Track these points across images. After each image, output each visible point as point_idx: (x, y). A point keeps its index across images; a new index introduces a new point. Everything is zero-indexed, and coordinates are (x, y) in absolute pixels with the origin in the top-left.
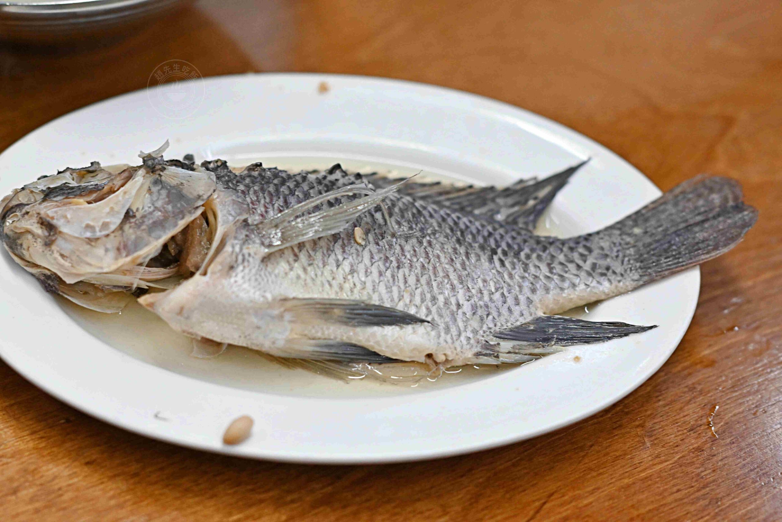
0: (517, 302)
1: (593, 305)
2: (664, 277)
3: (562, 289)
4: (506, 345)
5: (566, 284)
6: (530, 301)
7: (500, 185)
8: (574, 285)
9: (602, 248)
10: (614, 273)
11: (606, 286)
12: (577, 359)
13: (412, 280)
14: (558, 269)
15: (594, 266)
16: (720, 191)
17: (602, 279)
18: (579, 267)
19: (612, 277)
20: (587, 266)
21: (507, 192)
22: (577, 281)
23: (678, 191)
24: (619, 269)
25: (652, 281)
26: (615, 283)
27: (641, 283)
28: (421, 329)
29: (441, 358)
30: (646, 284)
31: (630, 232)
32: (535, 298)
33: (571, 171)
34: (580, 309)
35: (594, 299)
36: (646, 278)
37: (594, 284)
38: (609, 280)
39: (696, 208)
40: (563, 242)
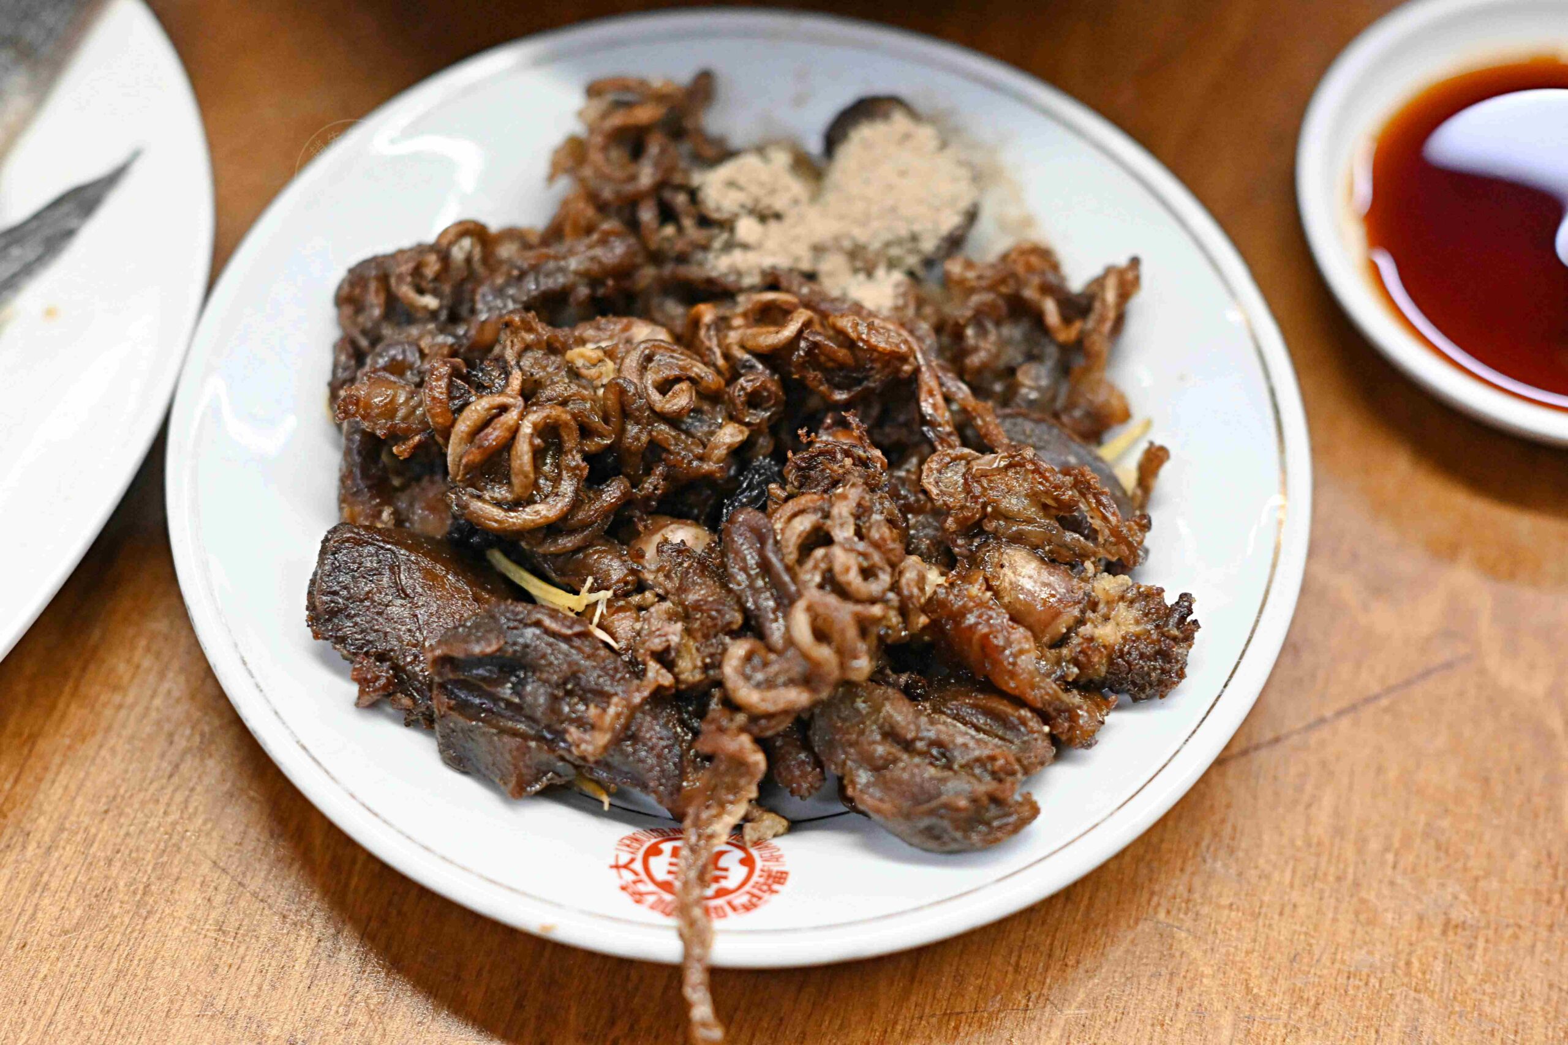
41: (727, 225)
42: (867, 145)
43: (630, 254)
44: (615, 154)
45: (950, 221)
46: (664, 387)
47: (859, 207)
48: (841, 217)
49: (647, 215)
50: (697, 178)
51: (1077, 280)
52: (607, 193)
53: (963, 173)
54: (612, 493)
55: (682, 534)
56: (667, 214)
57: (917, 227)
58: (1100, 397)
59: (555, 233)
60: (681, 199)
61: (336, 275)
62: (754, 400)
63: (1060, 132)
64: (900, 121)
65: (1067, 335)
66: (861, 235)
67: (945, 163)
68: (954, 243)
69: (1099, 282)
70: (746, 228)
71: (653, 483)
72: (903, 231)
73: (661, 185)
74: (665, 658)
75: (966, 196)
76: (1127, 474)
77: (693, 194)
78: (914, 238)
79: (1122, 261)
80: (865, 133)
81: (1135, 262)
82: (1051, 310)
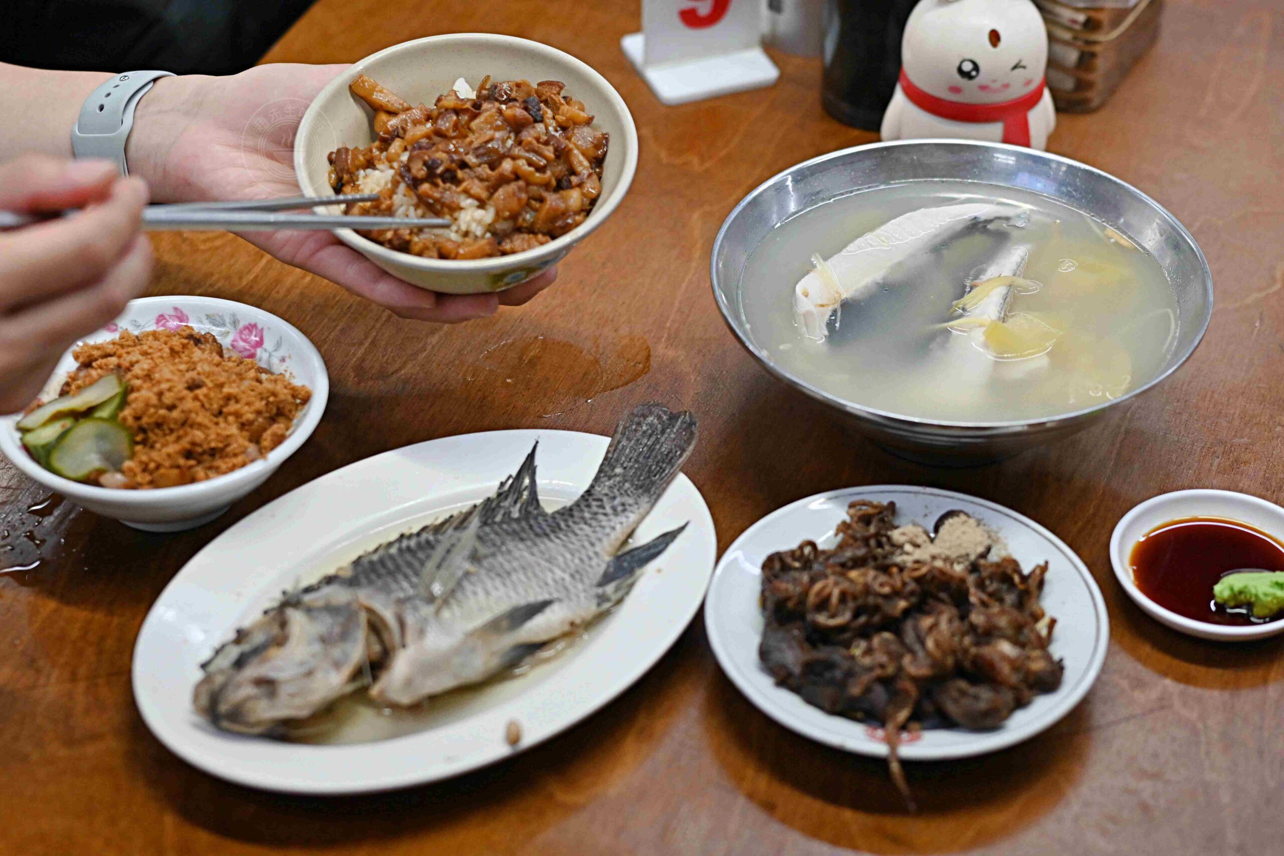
0: (590, 558)
1: (630, 535)
2: (664, 489)
3: (608, 535)
4: (610, 589)
5: (608, 530)
6: (596, 554)
7: (492, 494)
8: (613, 528)
9: (606, 495)
10: (630, 505)
11: (633, 517)
12: (659, 571)
13: (523, 578)
14: (594, 523)
15: (614, 509)
16: (651, 413)
17: (627, 513)
18: (605, 514)
19: (632, 509)
20: (608, 510)
21: (501, 495)
22: (612, 524)
23: (620, 429)
24: (630, 501)
25: (659, 496)
26: (636, 511)
27: (653, 501)
28: (556, 607)
29: (578, 621)
30: (656, 500)
31: (613, 474)
32: (598, 548)
33: (531, 457)
34: (625, 542)
35: (629, 531)
36: (654, 497)
37: (624, 520)
38: (632, 512)
39: (644, 432)
40: (577, 504)
41: (901, 547)
42: (951, 525)
43: (867, 553)
44: (860, 524)
45: (981, 549)
46: (882, 585)
47: (948, 544)
48: (941, 547)
49: (873, 542)
50: (889, 533)
51: (1026, 570)
52: (858, 535)
53: (986, 535)
54: (862, 619)
55: (887, 635)
56: (880, 545)
57: (969, 551)
58: (1034, 608)
59: (841, 547)
60: (884, 540)
61: (762, 558)
62: (912, 593)
63: (1023, 527)
64: (963, 517)
65: (1021, 587)
66: (948, 553)
67: (979, 531)
68: (984, 556)
69: (1033, 572)
70: (908, 548)
71: (876, 619)
72: (963, 552)
73: (877, 535)
74: (882, 666)
75: (987, 542)
76: (1044, 632)
77: (889, 538)
78: (968, 555)
79: (1042, 563)
80: (950, 522)
81: (1047, 563)
82: (1017, 579)
